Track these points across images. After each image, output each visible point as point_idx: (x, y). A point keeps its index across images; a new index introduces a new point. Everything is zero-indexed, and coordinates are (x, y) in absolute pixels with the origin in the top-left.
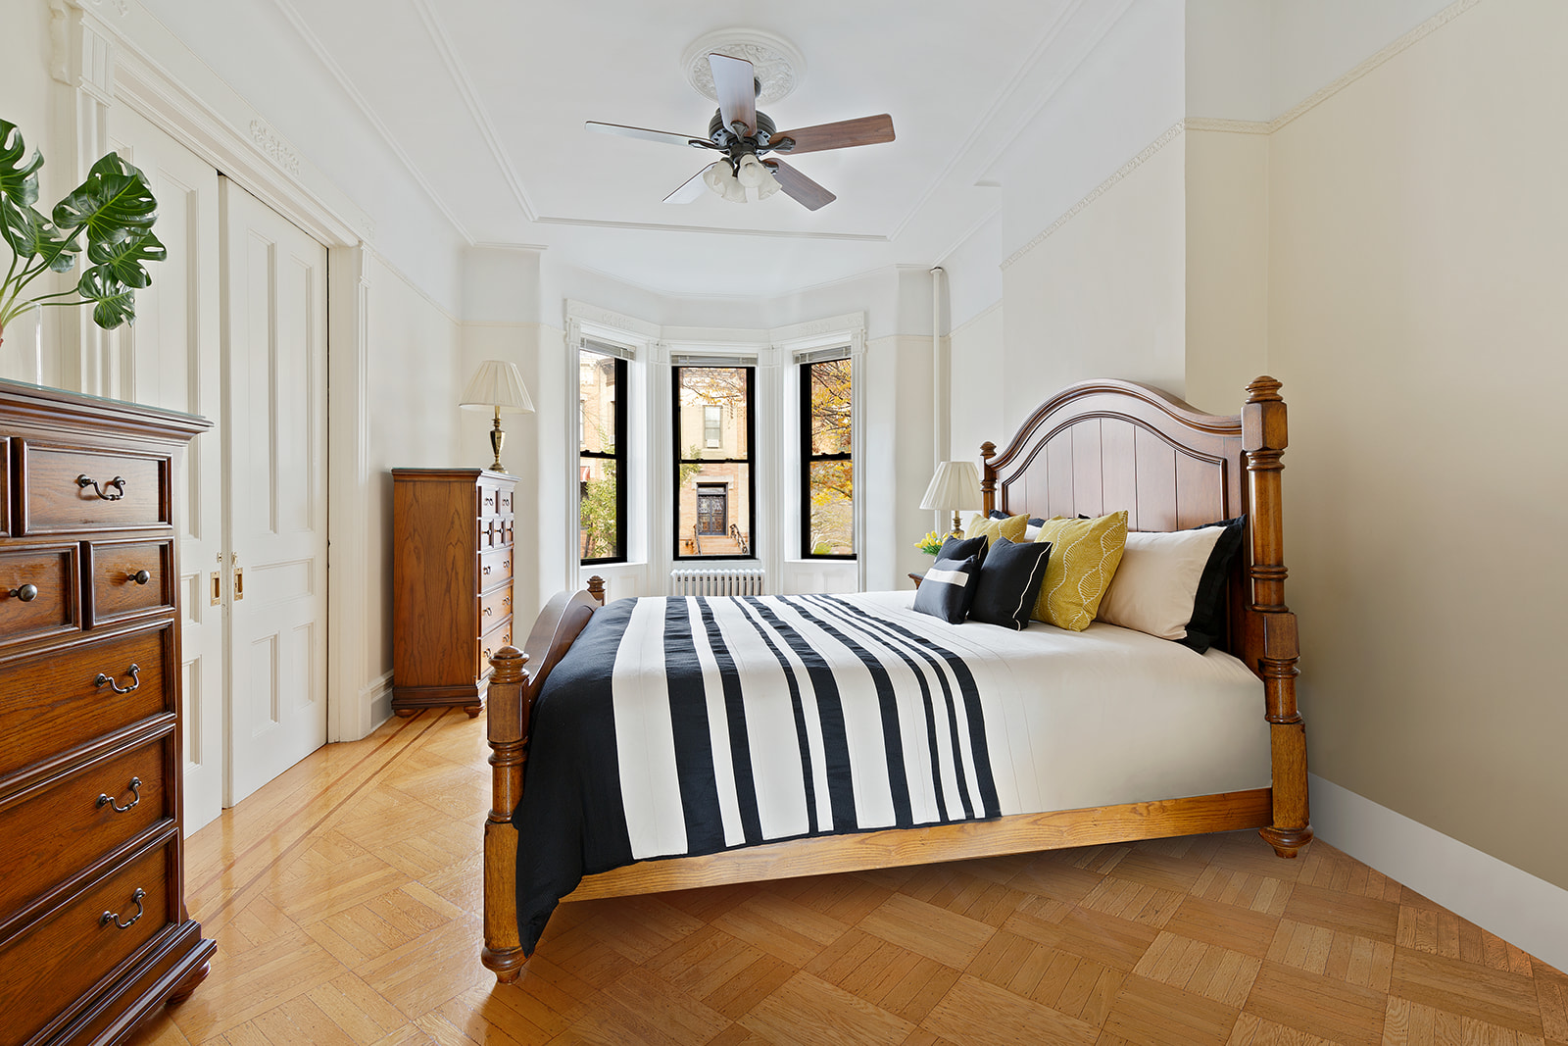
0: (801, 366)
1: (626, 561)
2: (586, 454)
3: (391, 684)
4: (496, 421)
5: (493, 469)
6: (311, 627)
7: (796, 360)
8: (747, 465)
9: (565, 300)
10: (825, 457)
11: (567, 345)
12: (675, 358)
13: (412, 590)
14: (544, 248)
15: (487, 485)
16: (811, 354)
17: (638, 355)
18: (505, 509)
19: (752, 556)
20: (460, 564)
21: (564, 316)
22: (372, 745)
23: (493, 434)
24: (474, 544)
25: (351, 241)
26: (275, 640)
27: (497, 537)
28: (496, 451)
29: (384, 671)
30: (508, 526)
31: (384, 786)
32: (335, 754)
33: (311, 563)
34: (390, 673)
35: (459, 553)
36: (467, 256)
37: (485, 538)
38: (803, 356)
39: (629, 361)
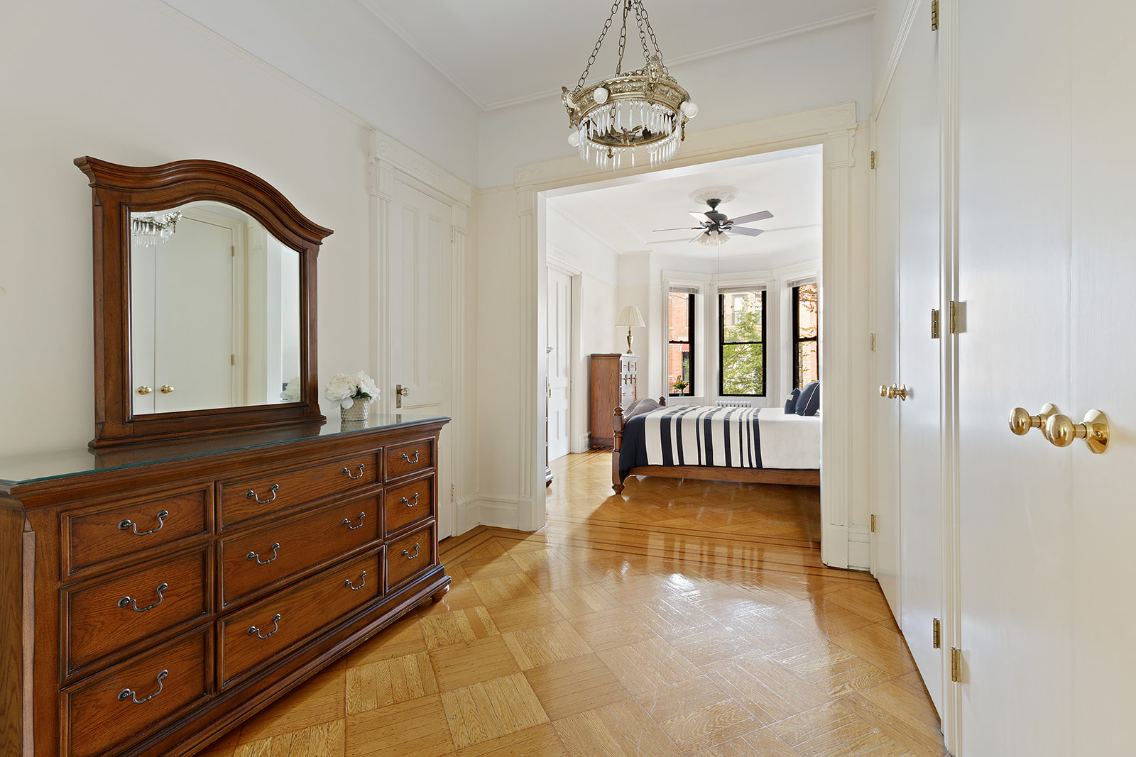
0: (793, 288)
1: (693, 395)
2: (673, 342)
3: (590, 436)
4: (630, 332)
5: (628, 353)
6: (567, 410)
7: (789, 285)
8: (761, 345)
9: (662, 271)
10: (806, 339)
11: (663, 292)
12: (720, 290)
13: (597, 401)
14: (651, 251)
15: (624, 359)
16: (797, 282)
17: (700, 292)
18: (632, 370)
19: (764, 394)
20: (614, 391)
21: (661, 278)
22: (585, 455)
23: (628, 337)
24: (619, 383)
25: (578, 273)
26: (558, 412)
27: (629, 381)
28: (629, 344)
29: (588, 432)
30: (634, 376)
31: (588, 463)
32: (572, 455)
33: (566, 388)
34: (590, 432)
35: (613, 387)
36: (620, 259)
37: (623, 381)
38: (793, 283)
39: (696, 295)
